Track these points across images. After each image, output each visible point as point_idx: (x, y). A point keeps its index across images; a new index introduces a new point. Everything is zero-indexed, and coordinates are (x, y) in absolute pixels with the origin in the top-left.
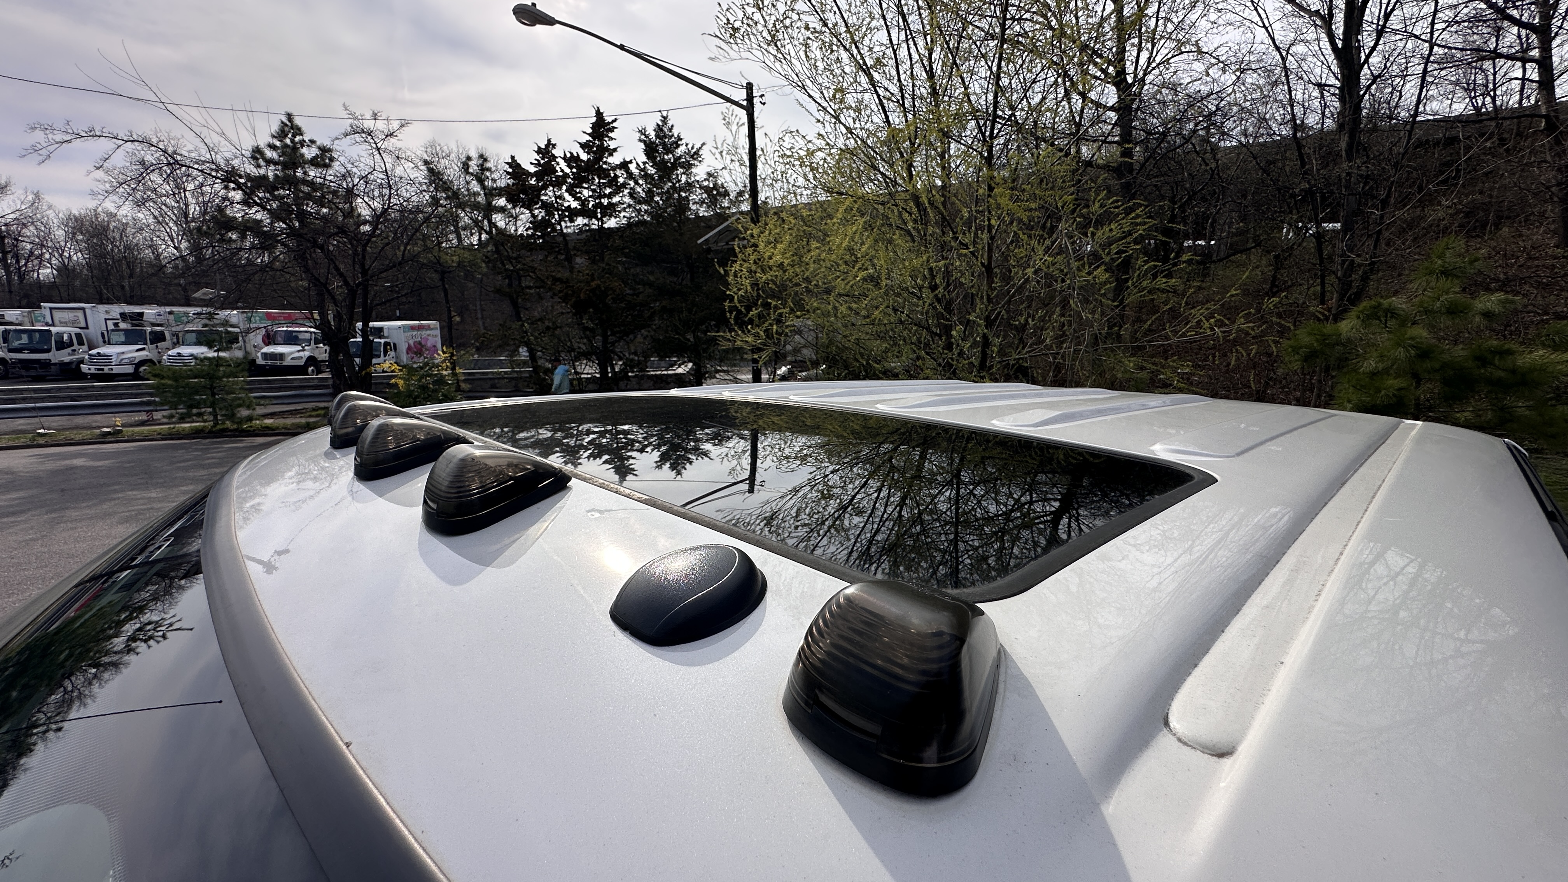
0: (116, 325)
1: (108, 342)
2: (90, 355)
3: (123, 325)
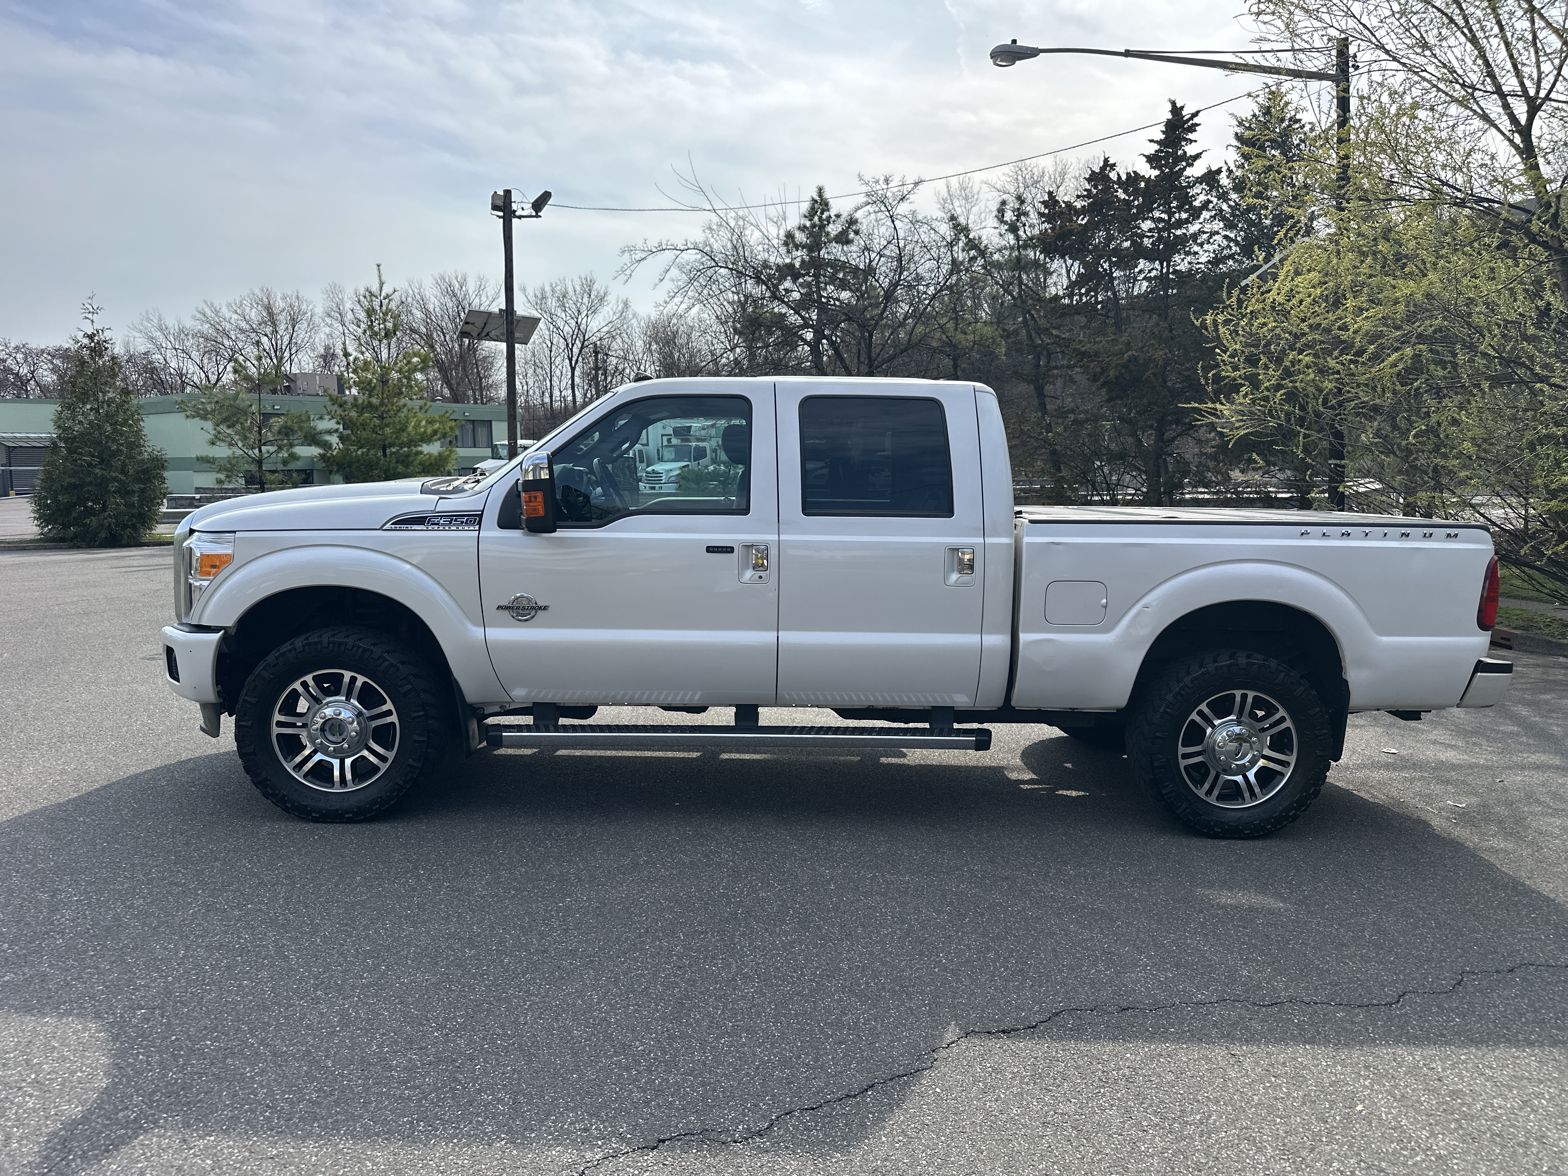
0: (669, 440)
1: (661, 459)
2: (647, 473)
3: (675, 441)
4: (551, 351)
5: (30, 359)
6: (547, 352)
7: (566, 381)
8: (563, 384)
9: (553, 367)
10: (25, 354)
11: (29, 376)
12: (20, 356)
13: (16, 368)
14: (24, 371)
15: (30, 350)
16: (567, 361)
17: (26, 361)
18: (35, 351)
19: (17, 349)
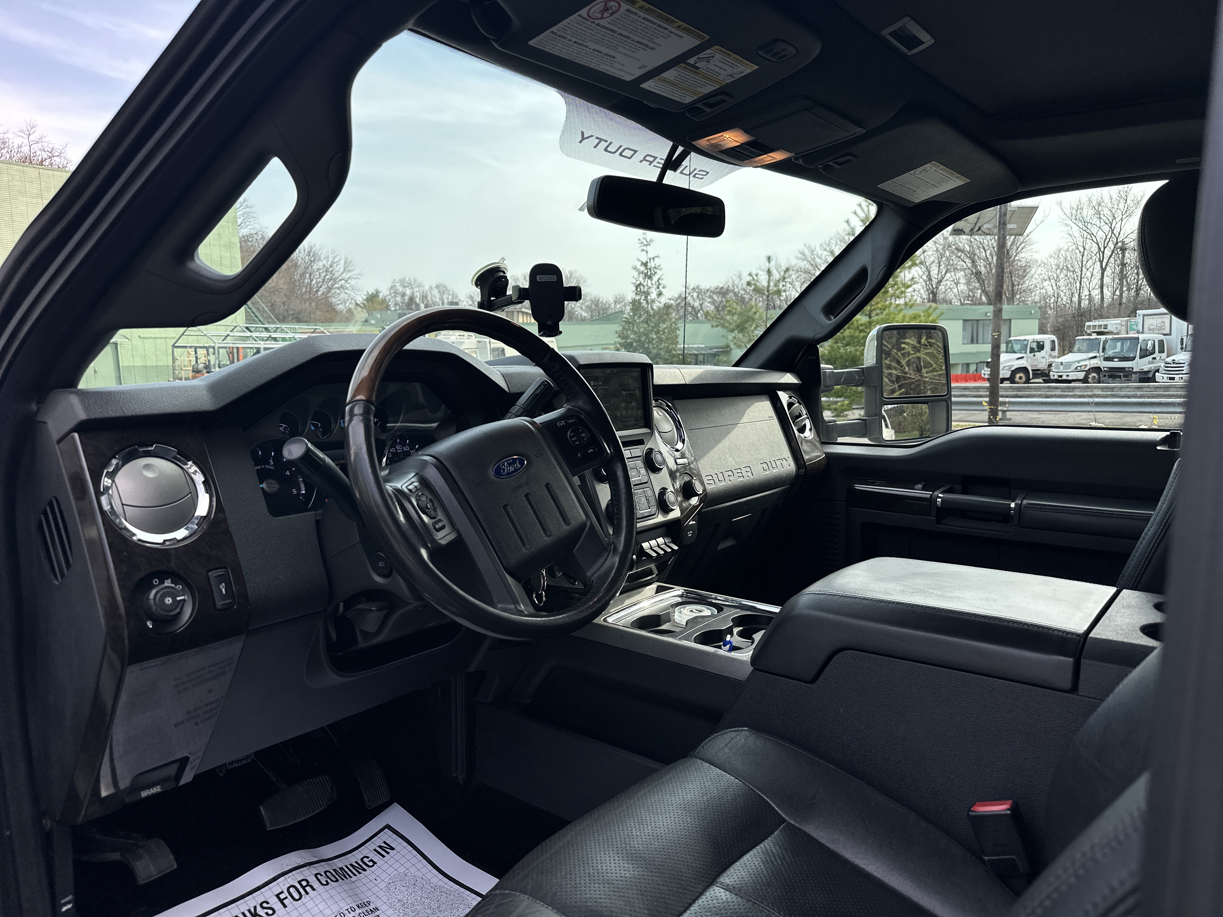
1: (1184, 349)
4: (1083, 256)
5: (700, 296)
6: (1079, 256)
7: (1096, 281)
8: (1093, 285)
9: (1084, 269)
10: (698, 293)
11: (699, 307)
12: (695, 294)
13: (692, 302)
14: (697, 304)
15: (701, 289)
16: (1098, 263)
17: (698, 297)
18: (703, 290)
19: (694, 289)
